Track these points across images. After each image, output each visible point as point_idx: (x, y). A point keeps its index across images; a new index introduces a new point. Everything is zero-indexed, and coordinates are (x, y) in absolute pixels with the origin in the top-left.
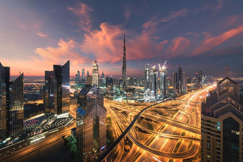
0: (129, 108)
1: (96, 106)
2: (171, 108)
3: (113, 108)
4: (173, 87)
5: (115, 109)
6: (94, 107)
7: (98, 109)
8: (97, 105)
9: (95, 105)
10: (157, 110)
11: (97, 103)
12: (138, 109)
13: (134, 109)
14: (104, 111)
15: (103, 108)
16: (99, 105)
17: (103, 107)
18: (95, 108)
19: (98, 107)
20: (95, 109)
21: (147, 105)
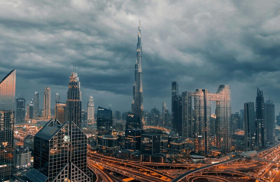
0: (145, 174)
1: (70, 164)
2: (240, 176)
3: (111, 173)
4: (245, 133)
5: (114, 174)
6: (64, 169)
7: (75, 172)
8: (72, 164)
9: (68, 165)
10: (207, 178)
11: (73, 160)
12: (165, 175)
13: (156, 176)
14: (87, 177)
15: (85, 171)
16: (76, 163)
17: (85, 168)
18: (68, 171)
19: (74, 169)
20: (66, 172)
21: (188, 167)
